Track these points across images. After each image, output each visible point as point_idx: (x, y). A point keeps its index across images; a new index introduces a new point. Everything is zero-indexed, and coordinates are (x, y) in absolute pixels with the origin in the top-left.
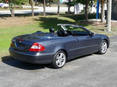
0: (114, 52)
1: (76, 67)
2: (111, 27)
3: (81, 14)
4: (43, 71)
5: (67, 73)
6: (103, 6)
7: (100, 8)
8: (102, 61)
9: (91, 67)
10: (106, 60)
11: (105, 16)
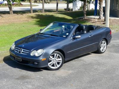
0: (113, 53)
1: (70, 72)
2: (109, 24)
3: (80, 11)
4: (32, 78)
5: (59, 80)
6: (101, 3)
7: (98, 4)
8: (99, 64)
9: (87, 72)
10: (103, 63)
11: (103, 13)
